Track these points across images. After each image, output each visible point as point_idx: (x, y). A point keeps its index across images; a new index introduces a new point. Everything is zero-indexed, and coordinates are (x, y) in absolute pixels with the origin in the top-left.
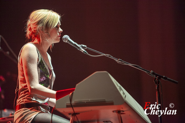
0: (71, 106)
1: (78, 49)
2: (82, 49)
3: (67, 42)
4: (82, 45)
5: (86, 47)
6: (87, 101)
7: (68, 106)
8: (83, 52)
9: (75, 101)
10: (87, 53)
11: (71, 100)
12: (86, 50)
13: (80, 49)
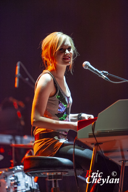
0: (93, 136)
1: (100, 76)
2: (103, 75)
3: (87, 68)
4: (103, 71)
5: (107, 74)
6: (110, 131)
7: (90, 136)
8: (104, 78)
9: (97, 131)
10: (109, 79)
11: (93, 130)
12: (107, 76)
13: (102, 75)
